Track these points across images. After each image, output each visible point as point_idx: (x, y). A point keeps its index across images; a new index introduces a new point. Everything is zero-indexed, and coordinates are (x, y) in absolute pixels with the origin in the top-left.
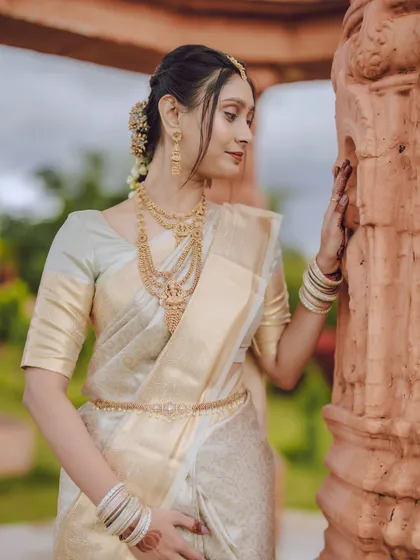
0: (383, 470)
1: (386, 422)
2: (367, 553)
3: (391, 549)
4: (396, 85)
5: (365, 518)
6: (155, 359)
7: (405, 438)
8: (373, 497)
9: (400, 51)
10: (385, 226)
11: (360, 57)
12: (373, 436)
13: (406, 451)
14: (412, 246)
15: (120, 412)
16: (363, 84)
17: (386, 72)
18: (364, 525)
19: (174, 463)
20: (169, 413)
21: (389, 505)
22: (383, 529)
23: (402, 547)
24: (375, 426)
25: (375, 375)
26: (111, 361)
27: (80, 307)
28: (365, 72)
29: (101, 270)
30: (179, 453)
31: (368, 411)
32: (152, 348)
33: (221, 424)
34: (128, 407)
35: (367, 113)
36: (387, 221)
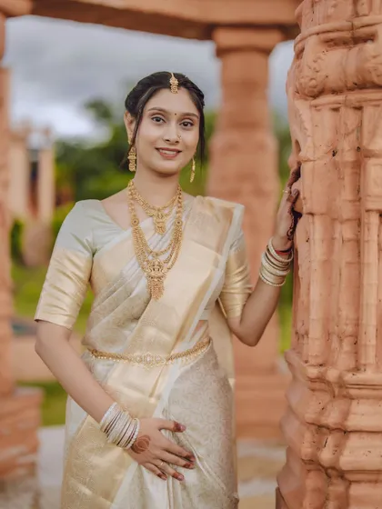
0: (321, 407)
1: (322, 369)
2: (309, 471)
3: (326, 469)
4: (329, 104)
5: (306, 444)
6: (138, 319)
7: (335, 383)
8: (313, 428)
9: (331, 78)
10: (322, 214)
11: (302, 81)
12: (312, 380)
13: (336, 393)
14: (341, 232)
15: (111, 361)
16: (306, 100)
17: (321, 93)
18: (306, 449)
19: (153, 400)
20: (148, 363)
21: (325, 434)
22: (319, 453)
23: (333, 468)
24: (313, 372)
25: (316, 331)
26: (104, 321)
27: (81, 275)
28: (306, 91)
29: (98, 247)
30: (156, 393)
31: (310, 359)
32: (136, 311)
33: (188, 367)
34: (117, 358)
35: (308, 125)
36: (324, 210)
